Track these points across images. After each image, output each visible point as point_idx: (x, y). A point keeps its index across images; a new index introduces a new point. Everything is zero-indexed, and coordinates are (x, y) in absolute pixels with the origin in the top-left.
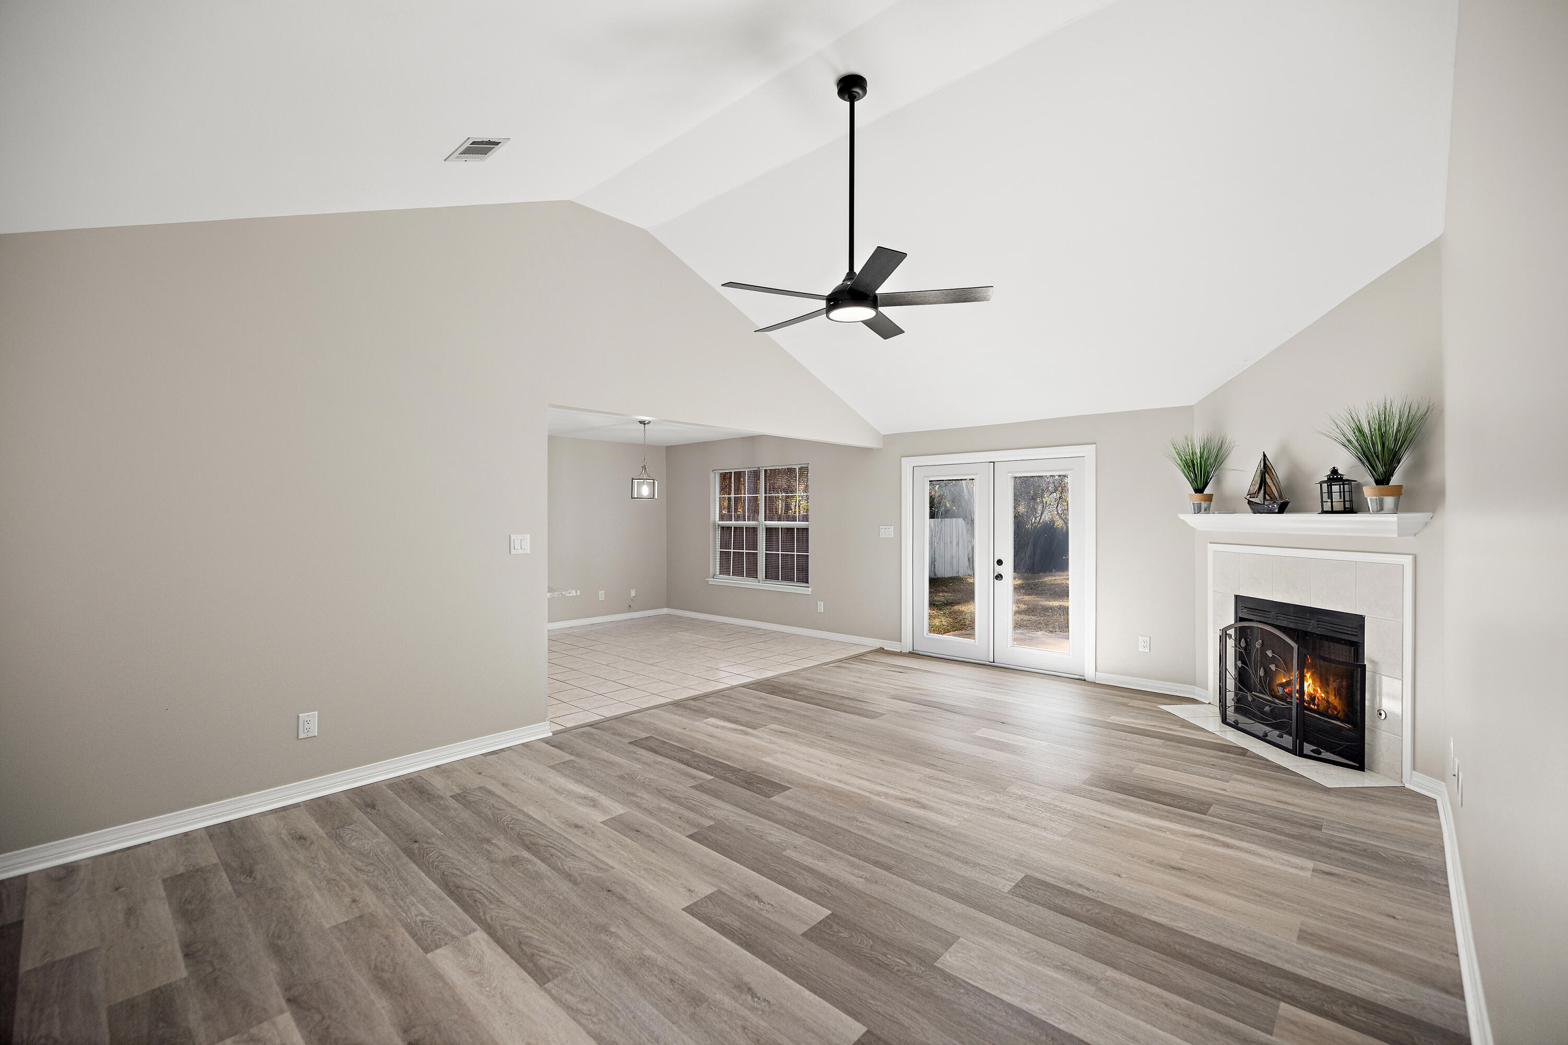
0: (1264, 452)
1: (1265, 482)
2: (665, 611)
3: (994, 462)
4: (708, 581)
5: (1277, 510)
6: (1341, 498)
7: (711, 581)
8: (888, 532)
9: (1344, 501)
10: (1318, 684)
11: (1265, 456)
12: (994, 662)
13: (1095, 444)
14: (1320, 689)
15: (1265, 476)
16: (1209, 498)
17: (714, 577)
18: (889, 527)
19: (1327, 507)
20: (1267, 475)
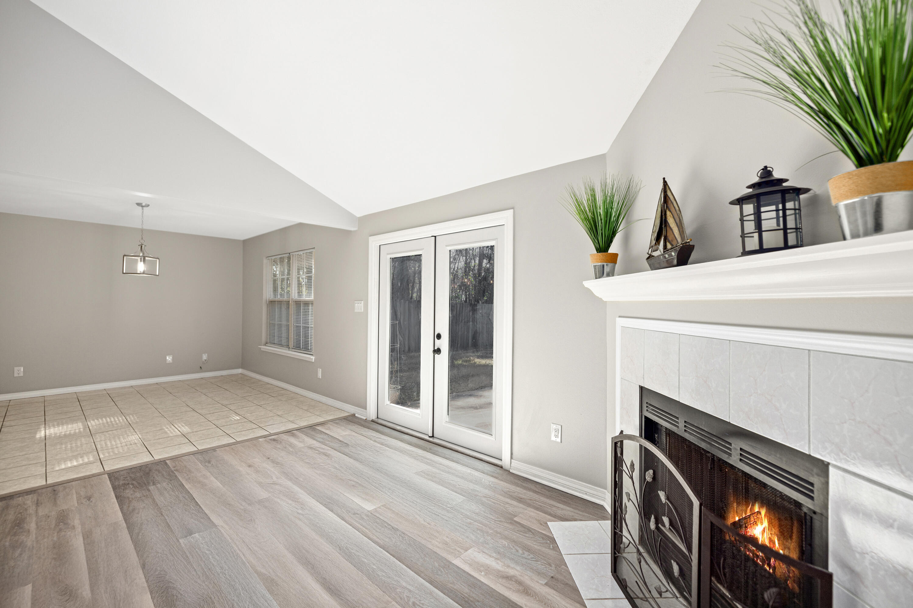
0: (664, 179)
1: (666, 221)
2: (240, 371)
3: (435, 237)
4: (260, 348)
5: (675, 262)
6: (778, 224)
7: (263, 348)
8: (359, 307)
9: (785, 229)
10: (775, 530)
11: (665, 183)
12: (433, 436)
13: (513, 208)
14: (779, 540)
15: (665, 214)
16: (614, 258)
17: (267, 345)
18: (361, 302)
19: (753, 243)
20: (668, 213)
